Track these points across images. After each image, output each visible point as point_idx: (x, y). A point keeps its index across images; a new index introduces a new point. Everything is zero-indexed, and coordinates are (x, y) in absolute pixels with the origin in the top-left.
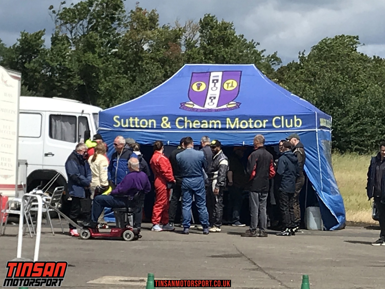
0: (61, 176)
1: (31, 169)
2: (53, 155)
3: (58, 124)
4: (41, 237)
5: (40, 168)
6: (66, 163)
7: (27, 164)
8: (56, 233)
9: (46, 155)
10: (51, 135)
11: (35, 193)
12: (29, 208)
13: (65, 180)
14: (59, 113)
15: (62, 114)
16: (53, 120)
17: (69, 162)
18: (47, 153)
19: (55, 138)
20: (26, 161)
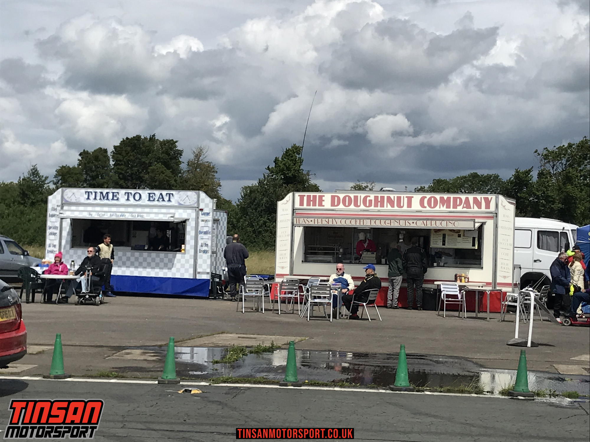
0: (547, 277)
1: (523, 272)
2: (540, 261)
3: (544, 238)
4: (533, 323)
5: (531, 271)
6: (551, 267)
7: (520, 268)
8: (543, 320)
9: (535, 261)
10: (539, 247)
11: (527, 290)
12: (523, 301)
13: (550, 280)
14: (545, 230)
15: (547, 230)
16: (540, 235)
17: (553, 267)
18: (536, 259)
19: (542, 249)
20: (520, 265)
